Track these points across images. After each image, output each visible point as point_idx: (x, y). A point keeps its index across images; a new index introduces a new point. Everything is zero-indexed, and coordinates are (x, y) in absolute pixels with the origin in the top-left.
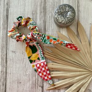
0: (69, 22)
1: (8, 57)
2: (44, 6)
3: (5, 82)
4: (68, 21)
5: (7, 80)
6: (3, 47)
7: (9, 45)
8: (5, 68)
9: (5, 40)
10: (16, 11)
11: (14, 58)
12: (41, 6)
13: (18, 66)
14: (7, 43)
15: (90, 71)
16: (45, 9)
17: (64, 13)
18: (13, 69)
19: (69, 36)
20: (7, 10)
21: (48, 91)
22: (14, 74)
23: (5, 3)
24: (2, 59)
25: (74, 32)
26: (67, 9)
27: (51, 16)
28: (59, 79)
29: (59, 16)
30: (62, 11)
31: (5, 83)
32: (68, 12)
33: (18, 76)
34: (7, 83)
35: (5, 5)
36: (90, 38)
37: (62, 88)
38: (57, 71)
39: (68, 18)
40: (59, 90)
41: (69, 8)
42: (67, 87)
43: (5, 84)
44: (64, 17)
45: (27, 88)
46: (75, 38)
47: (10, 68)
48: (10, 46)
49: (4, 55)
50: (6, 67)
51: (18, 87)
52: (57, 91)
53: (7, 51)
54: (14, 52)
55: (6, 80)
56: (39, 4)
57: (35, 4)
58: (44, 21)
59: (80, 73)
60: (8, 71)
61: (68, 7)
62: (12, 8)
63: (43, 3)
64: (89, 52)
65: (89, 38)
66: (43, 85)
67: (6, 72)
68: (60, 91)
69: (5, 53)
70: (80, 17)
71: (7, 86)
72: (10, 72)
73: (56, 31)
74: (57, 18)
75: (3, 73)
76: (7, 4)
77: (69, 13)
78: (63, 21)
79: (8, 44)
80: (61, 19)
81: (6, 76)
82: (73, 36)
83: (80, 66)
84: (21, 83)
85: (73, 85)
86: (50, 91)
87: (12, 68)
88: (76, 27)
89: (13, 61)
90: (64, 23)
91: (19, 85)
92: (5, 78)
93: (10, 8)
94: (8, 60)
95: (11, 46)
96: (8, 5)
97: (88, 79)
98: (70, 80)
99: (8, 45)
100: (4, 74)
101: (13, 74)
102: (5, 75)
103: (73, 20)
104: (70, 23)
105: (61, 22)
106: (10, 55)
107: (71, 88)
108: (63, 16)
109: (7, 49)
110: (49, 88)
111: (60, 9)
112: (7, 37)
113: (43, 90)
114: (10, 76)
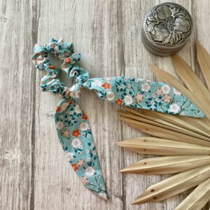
0: (179, 41)
1: (37, 129)
2: (119, 11)
3: (30, 190)
4: (178, 37)
5: (36, 185)
6: (24, 106)
7: (39, 100)
8: (30, 156)
9: (29, 89)
10: (54, 24)
12: (110, 10)
14: (35, 95)
16: (120, 16)
17: (167, 22)
18: (50, 157)
19: (177, 75)
20: (35, 22)
21: (137, 206)
22: (54, 170)
23: (28, 6)
24: (23, 133)
25: (189, 64)
26: (173, 12)
27: (134, 32)
28: (161, 175)
29: (156, 29)
30: (162, 17)
31: (30, 192)
32: (175, 18)
33: (62, 175)
34: (36, 193)
35: (29, 11)
37: (171, 198)
38: (155, 156)
39: (176, 31)
41: (177, 11)
42: (183, 193)
43: (30, 196)
44: (168, 30)
45: (86, 201)
47: (42, 154)
48: (42, 103)
49: (27, 125)
50: (33, 154)
51: (63, 201)
52: (158, 206)
53: (34, 115)
54: (52, 116)
55: (33, 186)
56: (106, 6)
57: (98, 7)
58: (118, 42)
60: (37, 163)
61: (175, 9)
62: (45, 18)
66: (124, 192)
67: (33, 164)
68: (165, 205)
69: (29, 119)
70: (198, 32)
71: (36, 200)
72: (41, 166)
74: (153, 33)
75: (24, 168)
76: (35, 9)
77: (177, 20)
79: (37, 99)
81: (33, 176)
84: (69, 190)
85: (196, 187)
86: (143, 206)
87: (47, 156)
89: (49, 138)
90: (169, 43)
91: (66, 196)
92: (30, 179)
93: (40, 16)
94: (37, 135)
95: (45, 102)
96: (36, 11)
99: (37, 101)
100: (28, 172)
101: (49, 168)
102: (31, 173)
104: (182, 42)
105: (161, 42)
106: (42, 123)
107: (193, 196)
108: (166, 28)
109: (34, 111)
110: (138, 198)
111: (157, 13)
112: (35, 82)
113: (124, 204)
114: (43, 175)
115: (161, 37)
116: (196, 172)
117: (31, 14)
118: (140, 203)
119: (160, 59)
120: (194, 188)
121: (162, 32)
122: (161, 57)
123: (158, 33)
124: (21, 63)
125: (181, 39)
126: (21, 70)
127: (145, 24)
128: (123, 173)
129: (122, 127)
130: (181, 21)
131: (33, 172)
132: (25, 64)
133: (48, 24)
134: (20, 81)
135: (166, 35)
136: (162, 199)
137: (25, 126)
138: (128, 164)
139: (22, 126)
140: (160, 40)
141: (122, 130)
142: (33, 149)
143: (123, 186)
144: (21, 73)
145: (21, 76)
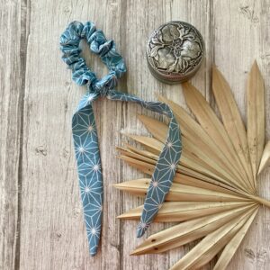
0: (186, 69)
1: (24, 166)
2: (122, 27)
3: (16, 235)
4: (186, 64)
5: (22, 229)
6: (10, 140)
7: (27, 132)
8: (17, 197)
9: (15, 119)
10: (46, 42)
11: (41, 169)
12: (112, 27)
13: (52, 188)
14: (22, 126)
15: (247, 197)
16: (123, 34)
17: (174, 45)
18: (38, 199)
19: (188, 106)
20: (24, 40)
21: (136, 257)
23: (16, 20)
24: (9, 171)
25: (203, 94)
26: (182, 32)
28: (164, 223)
29: (160, 53)
30: (167, 39)
31: (16, 238)
32: (184, 40)
33: (51, 219)
34: (22, 239)
35: (16, 26)
36: (246, 111)
37: (175, 249)
39: (183, 56)
40: (165, 253)
41: (186, 32)
42: (188, 244)
43: (15, 241)
44: (174, 56)
45: (78, 249)
46: (204, 110)
47: (30, 195)
48: (30, 136)
49: (13, 162)
50: (19, 194)
51: (52, 248)
52: (160, 257)
53: (21, 149)
54: (42, 151)
55: (19, 230)
56: (107, 22)
59: (223, 204)
60: (24, 204)
61: (183, 30)
62: (36, 35)
63: (118, 21)
64: (244, 147)
65: (242, 110)
66: (121, 240)
67: (19, 206)
68: (167, 257)
69: (15, 154)
70: (216, 56)
71: (22, 247)
72: (29, 208)
73: (155, 93)
74: (157, 58)
75: (10, 210)
76: (23, 24)
77: (187, 44)
78: (171, 64)
79: (24, 132)
80: (166, 61)
81: (19, 220)
82: (200, 104)
83: (221, 184)
84: (60, 236)
85: (204, 237)
86: (142, 257)
87: (35, 197)
88: (208, 82)
89: (38, 177)
90: (174, 71)
91: (55, 243)
92: (16, 223)
93: (29, 33)
94: (24, 173)
95: (34, 135)
96: (25, 26)
97: (242, 222)
98: (195, 225)
99: (25, 134)
100: (14, 214)
101: (38, 211)
102: (16, 216)
103: (197, 63)
104: (190, 70)
105: (165, 69)
106: (30, 160)
108: (172, 53)
109: (21, 146)
110: (137, 248)
111: (162, 34)
112: (22, 112)
113: (121, 254)
114: (31, 218)
115: (165, 63)
116: (204, 221)
117: (19, 30)
118: (139, 254)
120: (201, 239)
121: (167, 58)
124: (7, 89)
125: (189, 66)
126: (7, 97)
127: (148, 46)
128: (121, 219)
129: (122, 166)
130: (191, 44)
131: (19, 215)
132: (11, 90)
133: (39, 43)
134: (6, 110)
136: (165, 250)
137: (10, 162)
138: (127, 209)
139: (7, 162)
140: (164, 67)
141: (121, 169)
142: (20, 188)
143: (121, 234)
144: (7, 100)
145: (7, 104)
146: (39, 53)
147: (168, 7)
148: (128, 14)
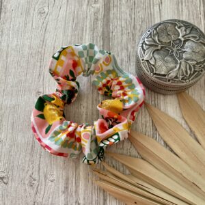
0: (191, 75)
2: (105, 30)
4: (190, 69)
10: (17, 45)
12: (93, 29)
16: (106, 37)
17: (173, 46)
26: (181, 32)
27: (126, 59)
29: (156, 56)
30: (165, 40)
32: (185, 41)
39: (187, 59)
41: (188, 32)
44: (174, 59)
54: (2, 179)
56: (88, 24)
57: (77, 24)
61: (183, 28)
63: (100, 23)
74: (152, 62)
77: (189, 45)
90: (176, 77)
104: (196, 76)
105: (164, 75)
108: (172, 56)
111: (157, 33)
115: (164, 68)
119: (162, 97)
122: (164, 95)
123: (159, 63)
125: (195, 72)
127: (140, 48)
129: (105, 200)
130: (194, 45)
135: (172, 65)
140: (163, 73)
146: (7, 57)
147: (156, 8)
148: (111, 16)
